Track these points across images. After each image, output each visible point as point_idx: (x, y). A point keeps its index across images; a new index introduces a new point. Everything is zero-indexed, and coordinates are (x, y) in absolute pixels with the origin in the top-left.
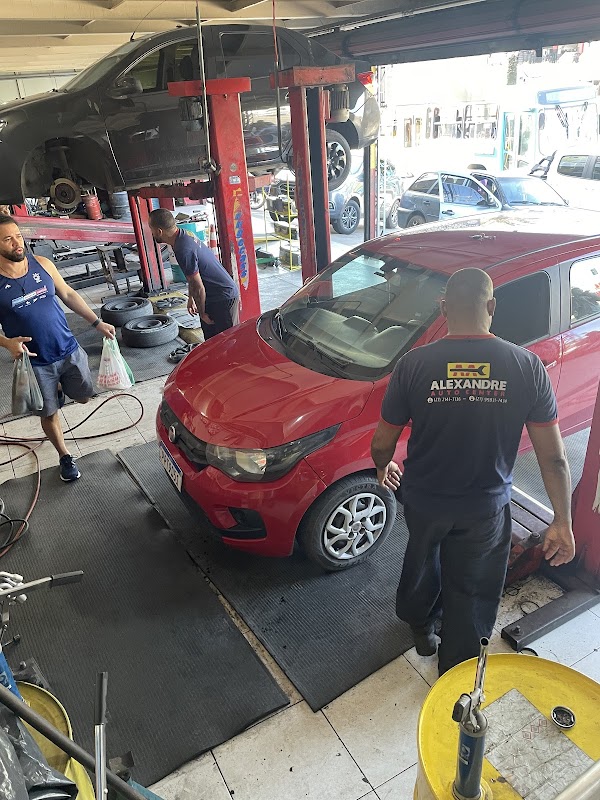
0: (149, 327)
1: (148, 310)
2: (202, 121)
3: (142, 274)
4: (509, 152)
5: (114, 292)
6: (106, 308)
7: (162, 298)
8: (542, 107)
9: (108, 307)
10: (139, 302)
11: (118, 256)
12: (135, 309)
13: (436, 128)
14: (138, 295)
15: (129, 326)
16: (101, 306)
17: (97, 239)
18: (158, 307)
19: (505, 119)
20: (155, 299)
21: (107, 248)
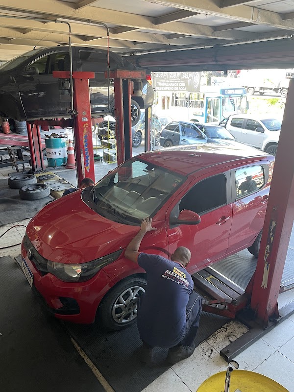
0: (34, 190)
1: (34, 181)
2: (69, 90)
3: (31, 162)
4: (209, 115)
5: (15, 170)
6: (11, 179)
7: (41, 175)
8: (223, 96)
9: (12, 179)
10: (30, 177)
11: (19, 153)
12: (27, 180)
13: (176, 101)
14: (29, 173)
15: (24, 189)
16: (8, 178)
17: (8, 143)
18: (39, 179)
19: (207, 100)
20: (38, 175)
21: (13, 148)
